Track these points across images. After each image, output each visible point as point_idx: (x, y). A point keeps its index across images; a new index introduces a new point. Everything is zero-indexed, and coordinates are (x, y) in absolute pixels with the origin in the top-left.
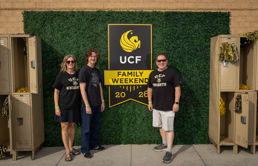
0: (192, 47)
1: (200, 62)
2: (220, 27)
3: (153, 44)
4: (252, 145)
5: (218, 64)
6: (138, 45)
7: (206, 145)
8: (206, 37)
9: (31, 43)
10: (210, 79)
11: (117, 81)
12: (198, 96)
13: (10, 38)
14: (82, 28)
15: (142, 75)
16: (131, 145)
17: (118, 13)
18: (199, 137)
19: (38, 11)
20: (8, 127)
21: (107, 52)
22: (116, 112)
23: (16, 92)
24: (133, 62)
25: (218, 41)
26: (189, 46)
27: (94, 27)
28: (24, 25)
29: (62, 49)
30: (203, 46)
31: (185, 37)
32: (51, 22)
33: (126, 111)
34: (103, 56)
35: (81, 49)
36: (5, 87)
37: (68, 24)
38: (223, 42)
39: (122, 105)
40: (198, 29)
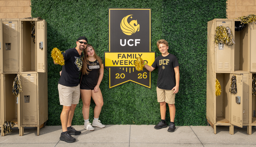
0: (189, 31)
1: (197, 45)
2: (217, 11)
3: (151, 27)
4: (248, 126)
5: (214, 47)
6: (137, 28)
7: (203, 126)
8: (203, 21)
9: (40, 26)
10: (207, 62)
11: (117, 62)
12: (196, 78)
13: (20, 22)
14: (85, 13)
15: (141, 57)
16: (130, 125)
18: (196, 118)
20: (17, 103)
21: (108, 35)
22: (116, 93)
23: (24, 71)
24: (133, 45)
25: (213, 25)
26: (186, 29)
27: (95, 11)
28: (32, 10)
29: (66, 32)
30: (200, 29)
31: (182, 21)
32: (56, 7)
33: (126, 92)
34: (104, 38)
35: (84, 33)
36: (15, 66)
37: (72, 9)
38: (218, 25)
39: (121, 86)
40: (195, 13)
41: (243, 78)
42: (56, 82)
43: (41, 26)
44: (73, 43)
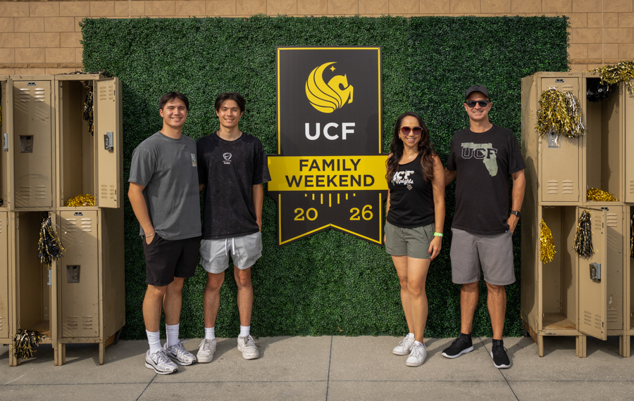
2: (543, 51)
3: (383, 93)
4: (622, 336)
5: (536, 141)
6: (347, 95)
7: (512, 337)
8: (511, 77)
9: (105, 93)
11: (298, 181)
13: (57, 82)
14: (216, 57)
15: (358, 166)
16: (330, 337)
17: (300, 20)
19: (116, 19)
20: (49, 284)
21: (276, 112)
22: (295, 257)
23: (66, 204)
24: (336, 137)
25: (533, 87)
27: (244, 54)
28: (85, 53)
30: (502, 97)
31: (459, 77)
32: (146, 45)
33: (320, 255)
34: (266, 122)
36: (43, 193)
37: (185, 48)
38: (545, 89)
39: (309, 239)
40: (491, 57)
41: (606, 217)
43: (107, 93)
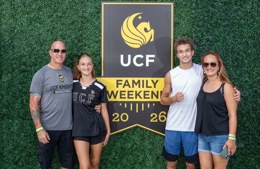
0: (239, 40)
1: (254, 65)
3: (174, 35)
6: (149, 36)
11: (115, 94)
12: (250, 122)
14: (60, 9)
15: (156, 85)
21: (100, 47)
24: (142, 64)
26: (235, 38)
27: (79, 7)
29: (29, 42)
31: (228, 24)
33: (129, 145)
39: (122, 134)
40: (252, 9)
42: (12, 126)
44: (40, 60)
